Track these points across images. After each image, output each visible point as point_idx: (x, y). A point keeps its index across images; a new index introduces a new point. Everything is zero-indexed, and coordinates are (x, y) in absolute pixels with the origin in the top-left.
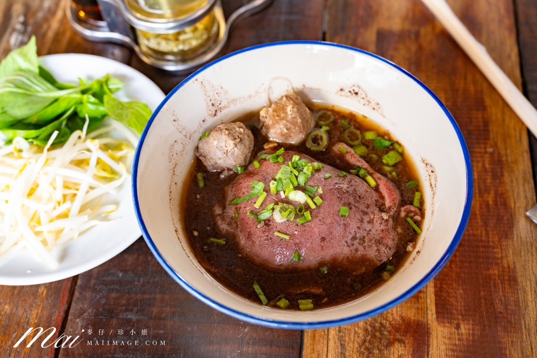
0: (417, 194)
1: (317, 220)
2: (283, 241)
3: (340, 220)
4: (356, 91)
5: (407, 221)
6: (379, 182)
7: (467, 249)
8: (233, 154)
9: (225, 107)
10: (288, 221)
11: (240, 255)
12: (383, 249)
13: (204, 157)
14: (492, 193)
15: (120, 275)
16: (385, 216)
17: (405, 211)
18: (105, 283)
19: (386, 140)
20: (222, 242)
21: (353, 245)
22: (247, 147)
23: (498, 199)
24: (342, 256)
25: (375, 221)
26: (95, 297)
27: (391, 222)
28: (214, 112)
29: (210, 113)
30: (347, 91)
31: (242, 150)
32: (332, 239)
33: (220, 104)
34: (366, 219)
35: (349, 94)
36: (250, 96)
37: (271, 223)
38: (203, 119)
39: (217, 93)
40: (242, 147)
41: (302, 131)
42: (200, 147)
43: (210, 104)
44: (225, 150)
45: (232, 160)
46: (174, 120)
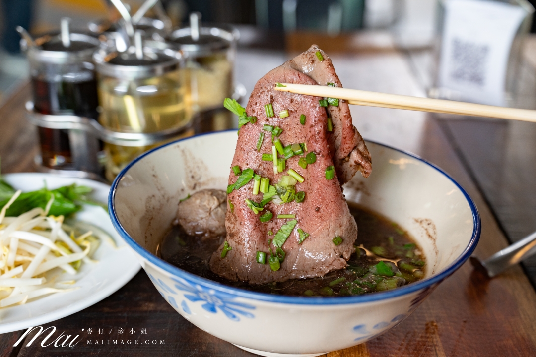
8: (216, 214)
13: (185, 219)
29: (189, 185)
38: (182, 189)
39: (198, 167)
42: (180, 210)
43: (190, 175)
44: (208, 208)
45: (215, 220)
46: (154, 176)
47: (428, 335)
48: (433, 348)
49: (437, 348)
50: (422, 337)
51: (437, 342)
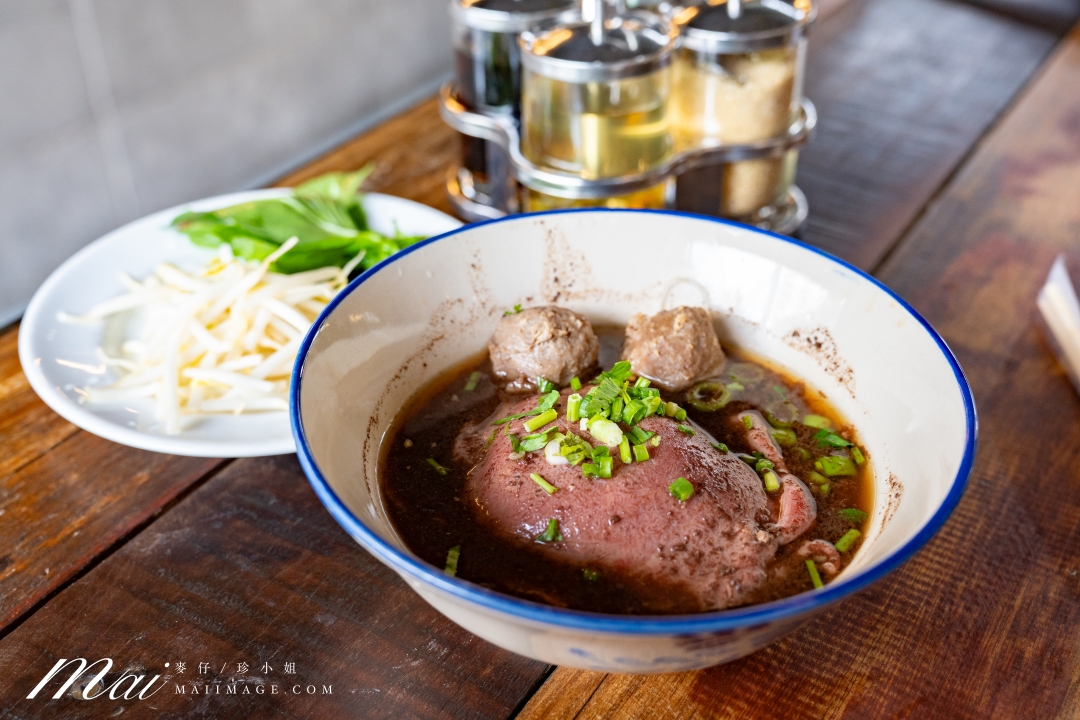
0: (853, 534)
1: (619, 482)
2: (539, 493)
3: (667, 501)
4: (820, 340)
5: (805, 565)
6: (786, 487)
7: (933, 712)
8: (543, 351)
9: (577, 296)
10: (568, 466)
11: (457, 499)
12: (727, 586)
14: (1040, 642)
15: (273, 501)
16: (762, 537)
17: (810, 548)
18: (239, 504)
19: (842, 437)
20: (442, 470)
21: (673, 558)
22: (576, 353)
23: (1049, 655)
24: (640, 568)
25: (738, 537)
26: (211, 515)
27: (771, 552)
28: (554, 294)
29: (547, 292)
30: (804, 336)
31: (562, 352)
32: (634, 527)
33: (570, 285)
34: (723, 526)
35: (806, 343)
36: (630, 297)
37: (536, 460)
38: (529, 295)
39: (571, 264)
40: (565, 347)
41: (687, 367)
43: (553, 275)
44: (532, 338)
45: (537, 363)
46: (474, 266)
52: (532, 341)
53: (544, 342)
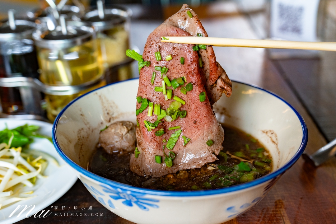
8: (126, 138)
13: (105, 143)
28: (109, 119)
29: (106, 119)
31: (133, 135)
33: (113, 114)
38: (102, 122)
39: (111, 106)
42: (101, 137)
43: (106, 112)
44: (120, 134)
45: (126, 142)
46: (81, 115)
47: (277, 209)
48: (281, 218)
49: (284, 218)
50: (273, 211)
51: (284, 213)
52: (121, 136)
53: (125, 134)
